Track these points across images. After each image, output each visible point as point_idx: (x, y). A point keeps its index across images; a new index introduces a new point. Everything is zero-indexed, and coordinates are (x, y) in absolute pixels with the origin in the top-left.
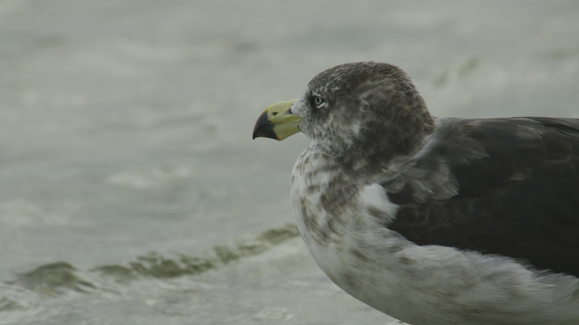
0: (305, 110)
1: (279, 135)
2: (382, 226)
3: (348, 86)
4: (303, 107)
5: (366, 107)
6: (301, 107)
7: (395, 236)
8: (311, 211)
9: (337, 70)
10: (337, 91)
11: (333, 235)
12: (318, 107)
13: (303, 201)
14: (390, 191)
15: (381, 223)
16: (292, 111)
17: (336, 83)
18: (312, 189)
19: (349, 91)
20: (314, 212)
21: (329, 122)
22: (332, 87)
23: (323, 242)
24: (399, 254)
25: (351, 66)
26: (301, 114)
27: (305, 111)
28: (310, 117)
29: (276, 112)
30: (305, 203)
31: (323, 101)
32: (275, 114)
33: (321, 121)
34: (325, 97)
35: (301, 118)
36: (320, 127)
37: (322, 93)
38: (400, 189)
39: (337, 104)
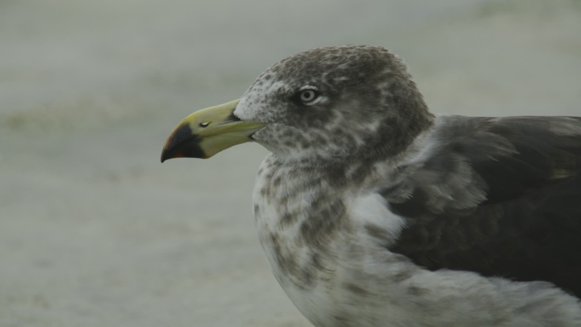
0: (272, 112)
1: (207, 152)
2: (383, 248)
3: (362, 74)
5: (388, 99)
6: (261, 109)
7: (400, 260)
8: (288, 249)
10: (344, 81)
11: (320, 274)
12: (308, 104)
13: (274, 238)
14: (392, 200)
15: (381, 245)
16: (237, 116)
18: (288, 218)
19: (363, 80)
20: (292, 250)
22: (335, 76)
23: (306, 287)
24: (406, 283)
27: (270, 114)
28: (286, 120)
29: (206, 122)
30: (279, 241)
31: (317, 94)
32: (204, 125)
34: (323, 89)
35: (261, 123)
36: (317, 131)
37: (318, 84)
38: (408, 198)
39: (344, 97)
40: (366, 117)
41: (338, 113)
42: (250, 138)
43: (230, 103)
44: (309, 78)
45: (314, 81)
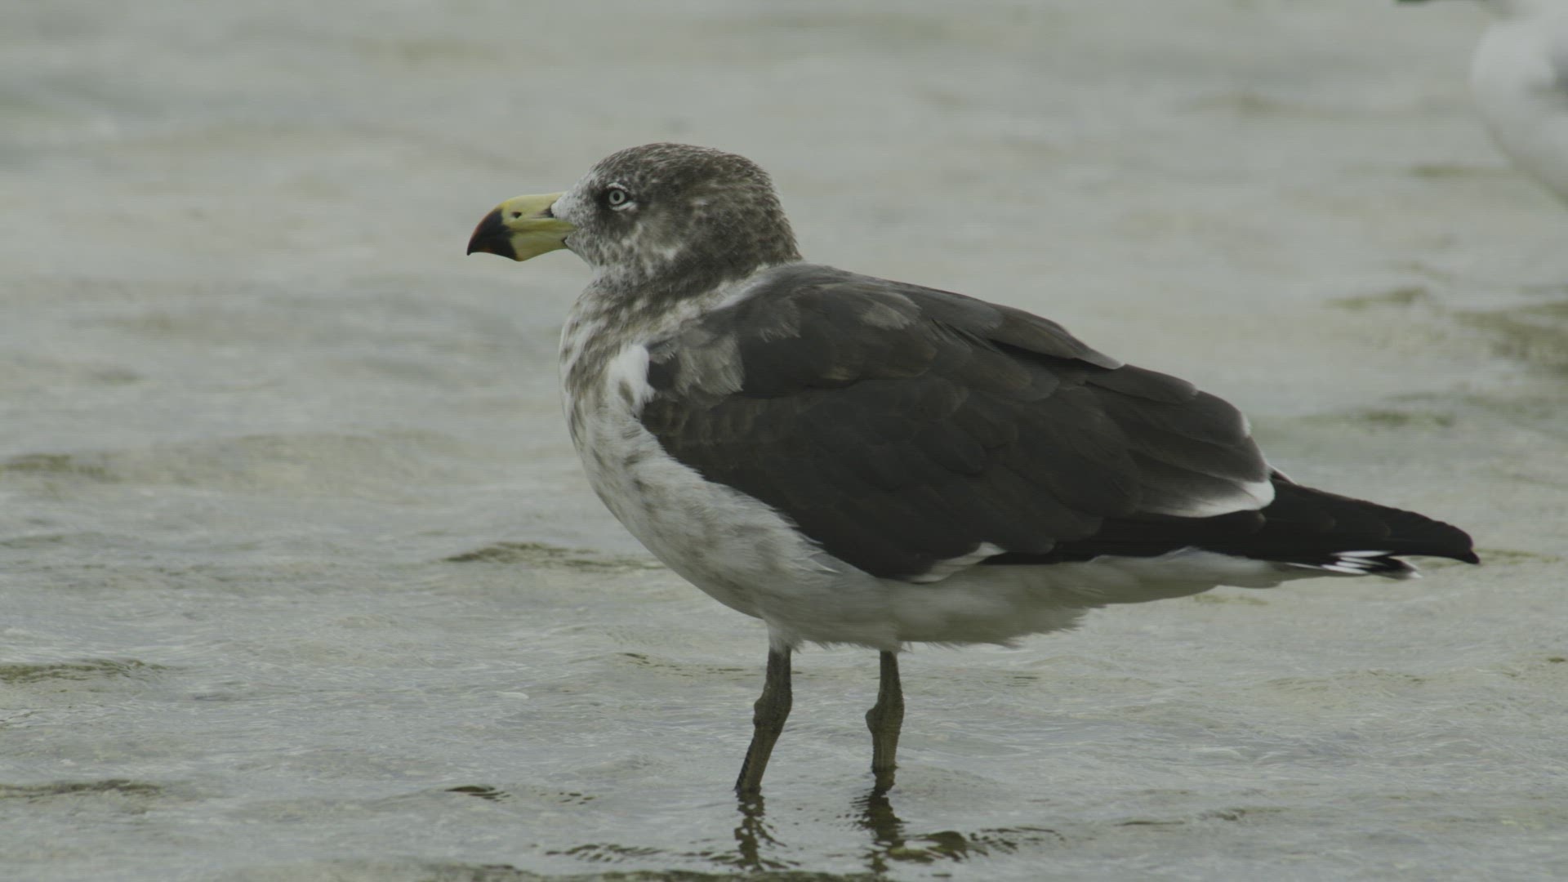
0: (584, 212)
1: (519, 252)
3: (677, 182)
4: (578, 207)
5: (699, 221)
6: (575, 206)
9: (656, 151)
10: (655, 185)
12: (615, 209)
14: (655, 357)
16: (553, 212)
17: (655, 173)
19: (677, 189)
21: (635, 237)
25: (684, 149)
26: (573, 218)
27: (582, 215)
28: (593, 225)
29: (519, 211)
31: (628, 198)
32: (517, 215)
33: (619, 235)
34: (633, 192)
35: (572, 225)
36: (613, 245)
37: (629, 184)
38: (669, 357)
39: (652, 206)
40: (666, 239)
41: (640, 227)
42: (563, 244)
43: (551, 195)
44: (621, 175)
45: (626, 179)
